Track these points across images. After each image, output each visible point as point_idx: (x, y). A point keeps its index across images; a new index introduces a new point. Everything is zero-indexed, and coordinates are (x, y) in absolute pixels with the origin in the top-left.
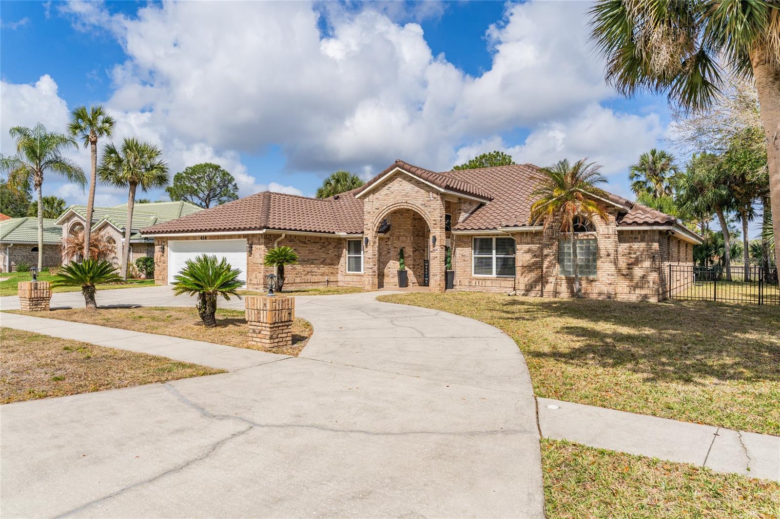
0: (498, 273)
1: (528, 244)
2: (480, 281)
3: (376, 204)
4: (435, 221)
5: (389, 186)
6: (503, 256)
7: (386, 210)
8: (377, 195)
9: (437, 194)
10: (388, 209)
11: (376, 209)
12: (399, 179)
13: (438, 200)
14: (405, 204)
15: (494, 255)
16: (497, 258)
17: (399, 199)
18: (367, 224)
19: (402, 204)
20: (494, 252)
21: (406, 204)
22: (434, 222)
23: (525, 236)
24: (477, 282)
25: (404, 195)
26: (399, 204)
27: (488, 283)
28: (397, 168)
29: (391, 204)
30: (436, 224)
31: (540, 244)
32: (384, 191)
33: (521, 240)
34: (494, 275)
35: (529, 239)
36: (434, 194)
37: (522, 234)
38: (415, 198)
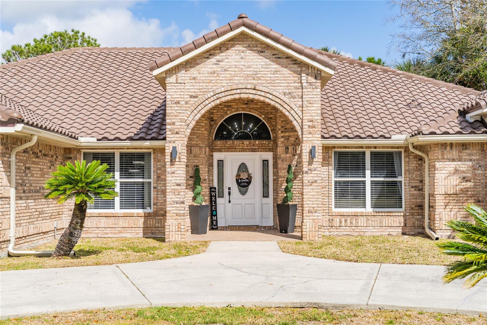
0: (374, 206)
1: (454, 160)
2: (349, 219)
3: (191, 88)
4: (311, 121)
5: (218, 57)
6: (382, 179)
7: (212, 99)
8: (193, 72)
9: (316, 78)
10: (215, 97)
11: (191, 97)
12: (239, 48)
13: (316, 88)
14: (251, 91)
15: (368, 178)
16: (372, 182)
17: (239, 81)
18: (174, 124)
19: (244, 91)
20: (368, 173)
21: (254, 92)
22: (310, 123)
23: (448, 148)
24: (343, 220)
25: (248, 76)
26: (238, 91)
27: (362, 221)
28: (243, 29)
29: (223, 89)
30: (313, 127)
31: (471, 160)
32: (208, 65)
33: (443, 155)
34: (369, 209)
35: (455, 153)
36: (310, 78)
37: (444, 145)
38: (272, 82)
